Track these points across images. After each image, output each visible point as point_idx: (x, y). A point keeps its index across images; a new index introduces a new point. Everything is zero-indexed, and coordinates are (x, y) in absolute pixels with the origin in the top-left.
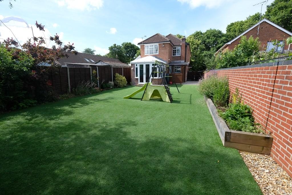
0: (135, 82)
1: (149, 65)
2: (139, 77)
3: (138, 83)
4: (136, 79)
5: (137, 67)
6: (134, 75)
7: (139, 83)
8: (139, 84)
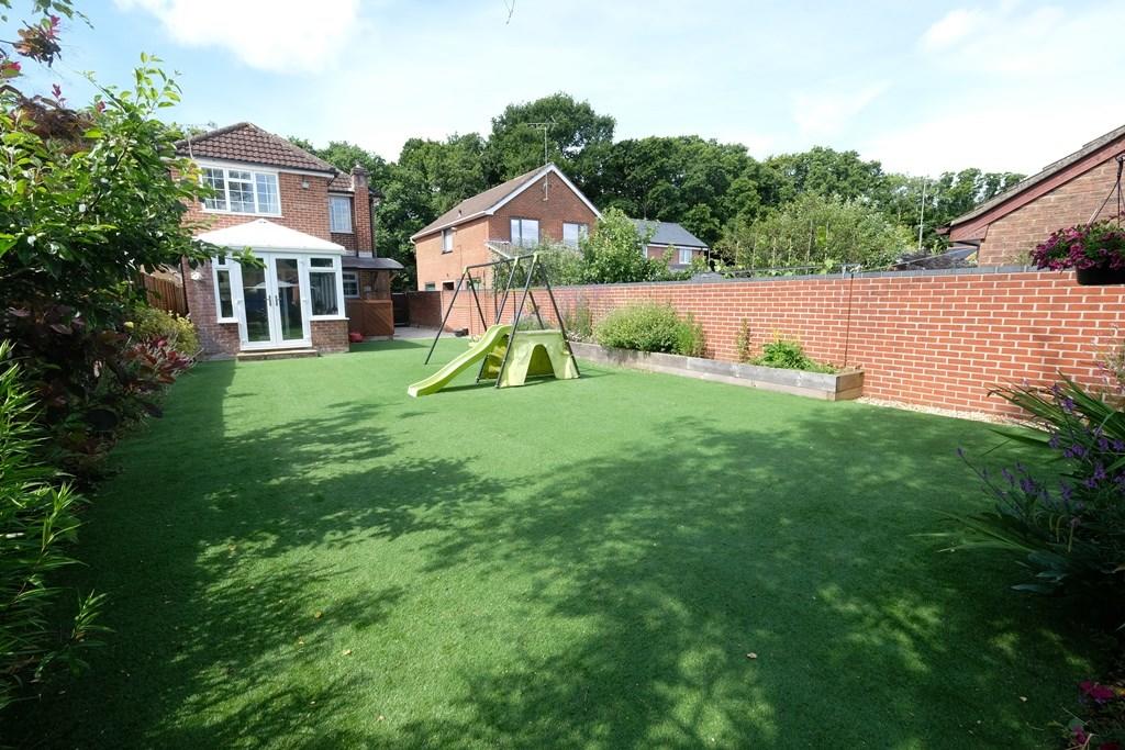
0: (220, 341)
1: (295, 261)
2: (239, 316)
3: (238, 345)
4: (222, 325)
5: (222, 267)
6: (210, 306)
7: (246, 345)
8: (243, 348)
